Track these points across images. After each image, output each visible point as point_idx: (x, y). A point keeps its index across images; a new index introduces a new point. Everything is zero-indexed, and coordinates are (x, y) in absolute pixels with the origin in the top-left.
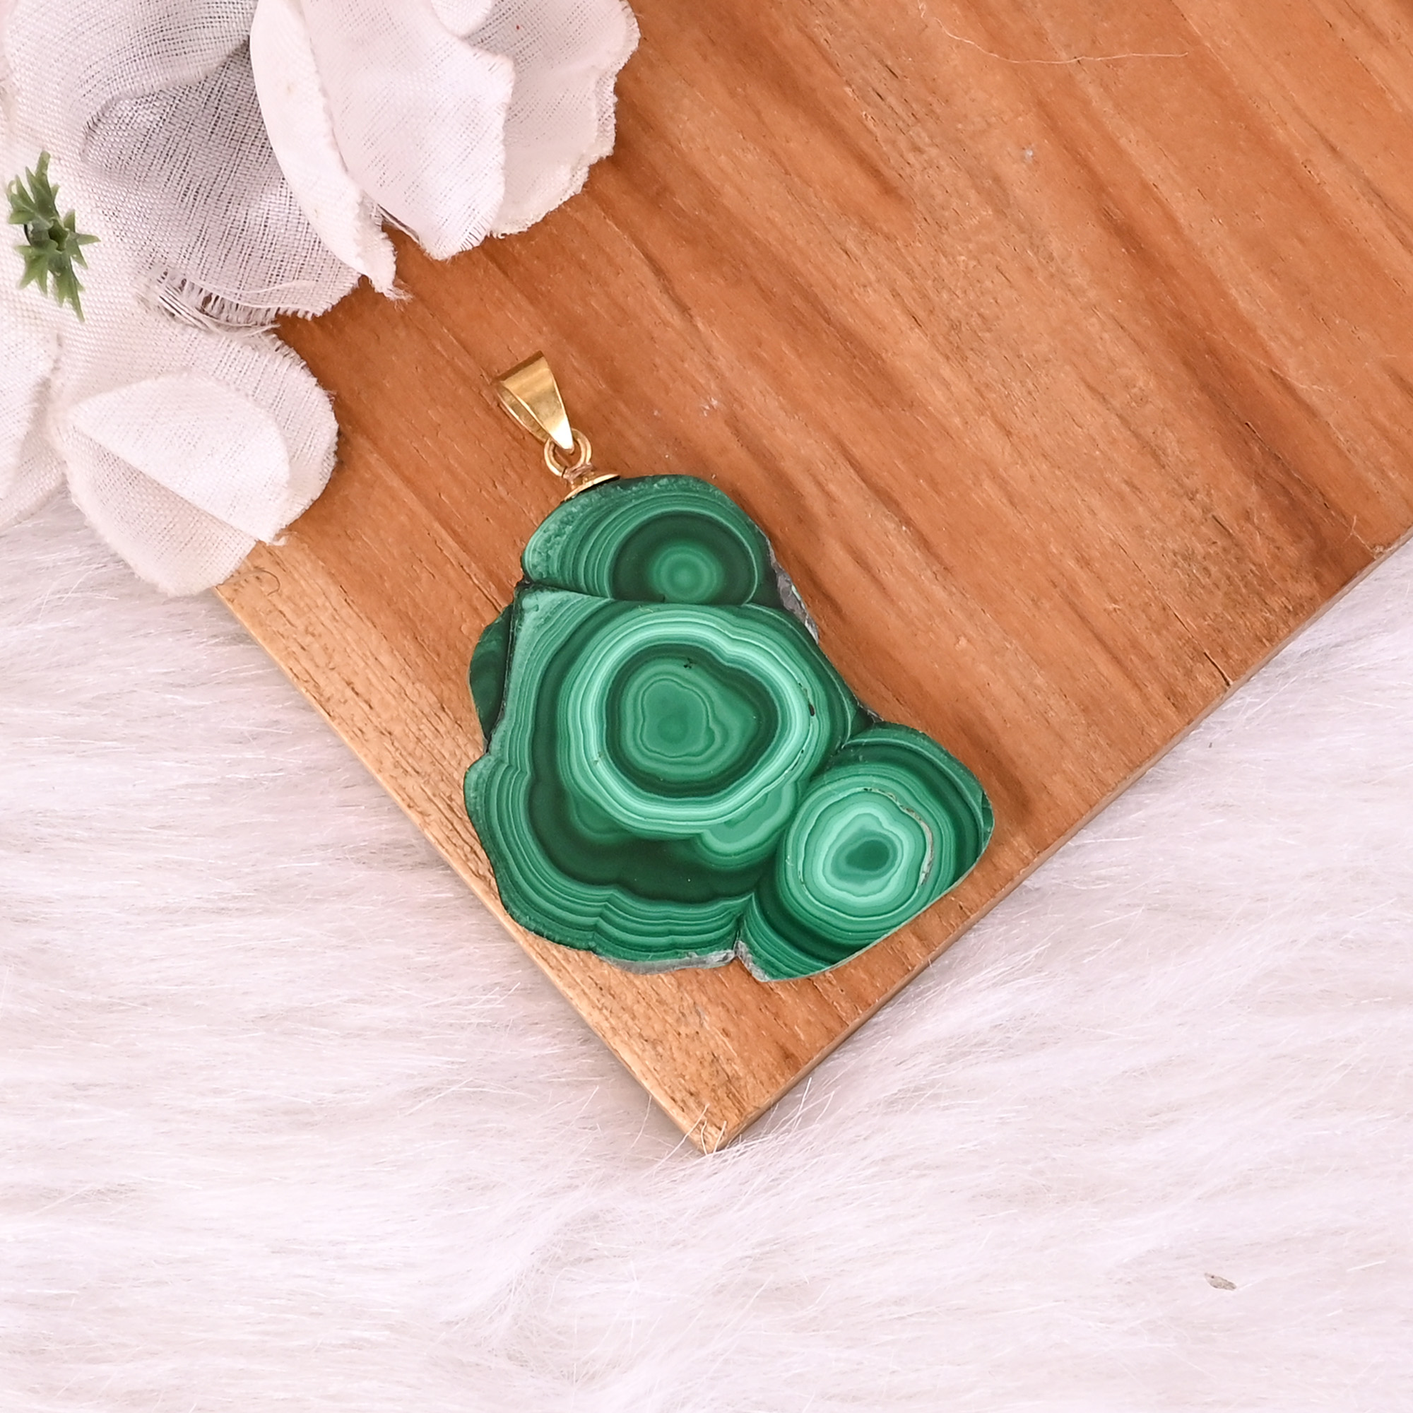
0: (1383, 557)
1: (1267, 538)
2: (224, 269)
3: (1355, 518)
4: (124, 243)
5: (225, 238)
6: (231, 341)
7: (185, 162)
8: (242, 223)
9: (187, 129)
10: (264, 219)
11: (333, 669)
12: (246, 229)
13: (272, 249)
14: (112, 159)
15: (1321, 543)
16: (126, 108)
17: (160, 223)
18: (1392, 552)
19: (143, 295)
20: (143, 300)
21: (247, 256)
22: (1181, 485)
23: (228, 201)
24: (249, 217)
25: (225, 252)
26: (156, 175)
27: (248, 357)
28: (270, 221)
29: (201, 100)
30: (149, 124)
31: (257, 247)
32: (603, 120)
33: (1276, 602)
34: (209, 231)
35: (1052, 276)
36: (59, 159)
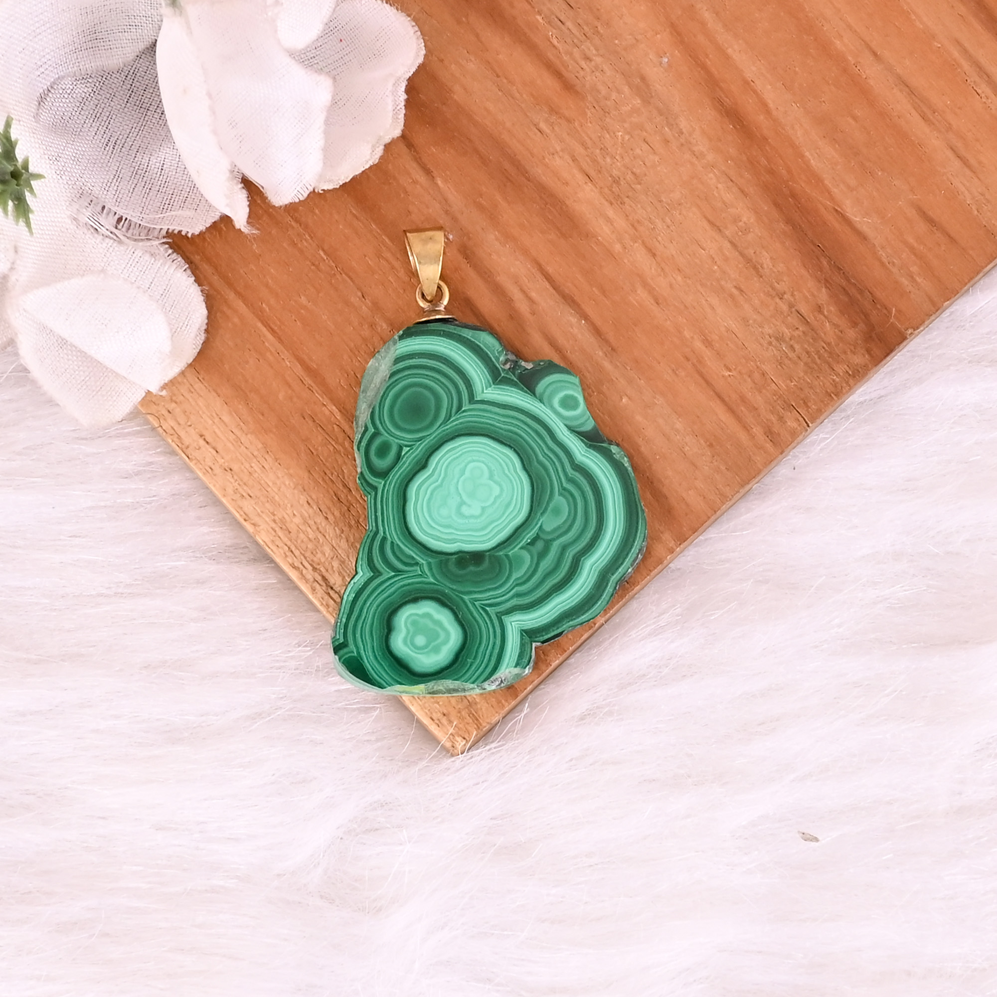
0: (914, 336)
1: (834, 324)
2: (132, 199)
3: (894, 309)
4: (63, 179)
5: (133, 177)
6: (135, 250)
7: (108, 121)
8: (145, 167)
9: (110, 99)
10: (161, 165)
11: (190, 426)
12: (148, 170)
13: (166, 186)
14: (57, 119)
15: (871, 327)
16: (68, 83)
17: (89, 165)
18: (919, 333)
19: (75, 216)
20: (75, 219)
21: (148, 190)
22: (773, 288)
23: (136, 150)
24: (150, 162)
25: (133, 186)
26: (87, 130)
27: (147, 261)
28: (165, 166)
29: (120, 78)
30: (84, 94)
31: (155, 184)
32: (396, 110)
33: (841, 368)
34: (123, 171)
35: (682, 145)
36: (19, 121)
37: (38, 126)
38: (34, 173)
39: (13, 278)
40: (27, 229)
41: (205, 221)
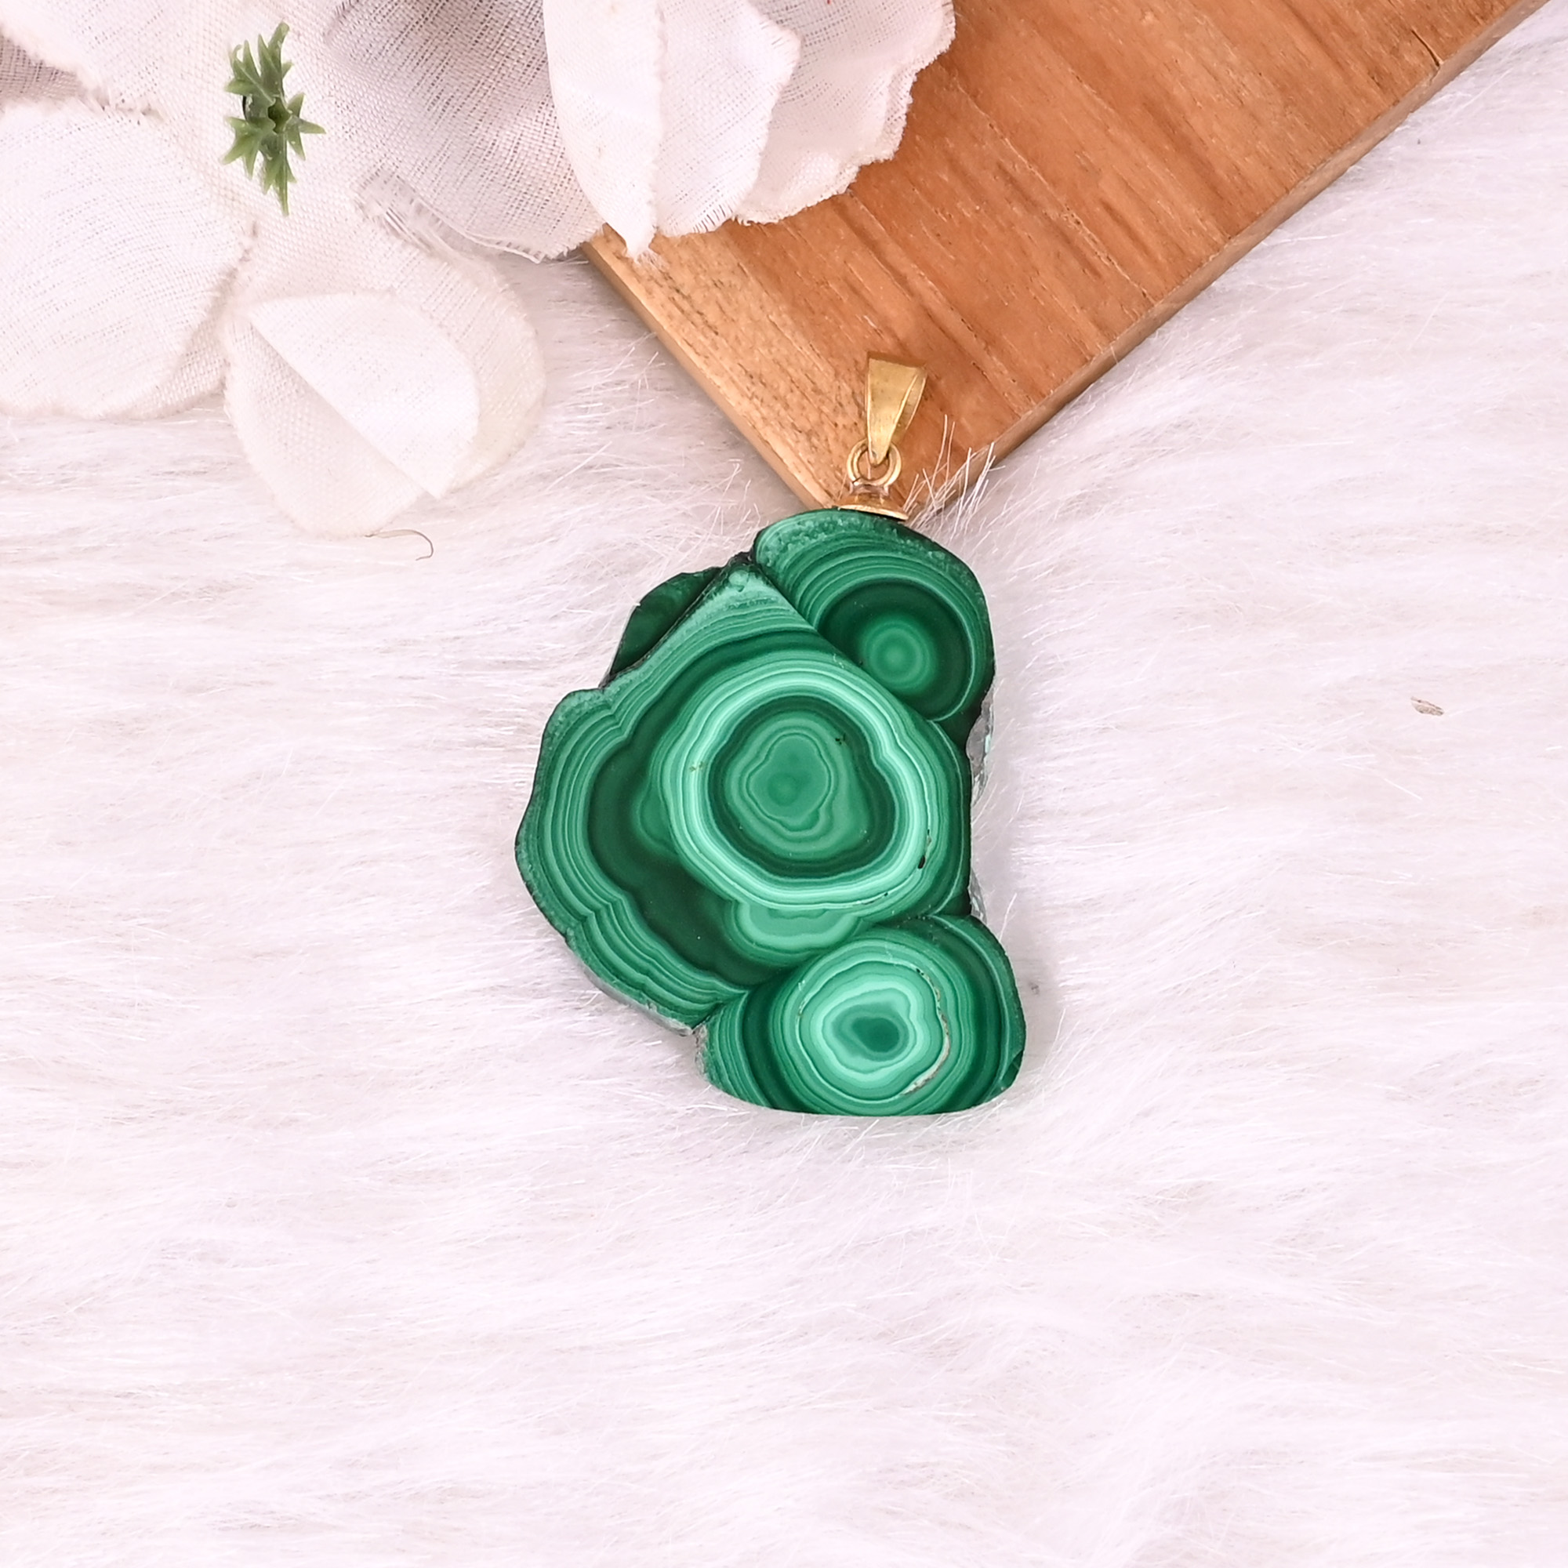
2: (461, 191)
5: (468, 158)
7: (441, 68)
8: (490, 145)
9: (450, 33)
10: (515, 145)
12: (493, 151)
13: (517, 179)
14: (359, 50)
17: (400, 130)
19: (363, 203)
20: (362, 207)
23: (479, 118)
24: (498, 139)
25: (465, 172)
26: (404, 76)
27: (467, 291)
28: (520, 148)
30: (409, 20)
31: (502, 173)
32: (891, 120)
36: (299, 35)
37: (329, 50)
38: (308, 121)
39: (243, 275)
40: (279, 205)
41: (569, 239)
